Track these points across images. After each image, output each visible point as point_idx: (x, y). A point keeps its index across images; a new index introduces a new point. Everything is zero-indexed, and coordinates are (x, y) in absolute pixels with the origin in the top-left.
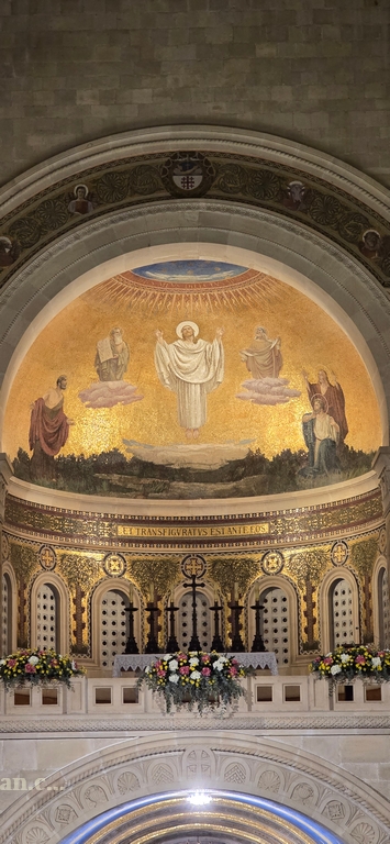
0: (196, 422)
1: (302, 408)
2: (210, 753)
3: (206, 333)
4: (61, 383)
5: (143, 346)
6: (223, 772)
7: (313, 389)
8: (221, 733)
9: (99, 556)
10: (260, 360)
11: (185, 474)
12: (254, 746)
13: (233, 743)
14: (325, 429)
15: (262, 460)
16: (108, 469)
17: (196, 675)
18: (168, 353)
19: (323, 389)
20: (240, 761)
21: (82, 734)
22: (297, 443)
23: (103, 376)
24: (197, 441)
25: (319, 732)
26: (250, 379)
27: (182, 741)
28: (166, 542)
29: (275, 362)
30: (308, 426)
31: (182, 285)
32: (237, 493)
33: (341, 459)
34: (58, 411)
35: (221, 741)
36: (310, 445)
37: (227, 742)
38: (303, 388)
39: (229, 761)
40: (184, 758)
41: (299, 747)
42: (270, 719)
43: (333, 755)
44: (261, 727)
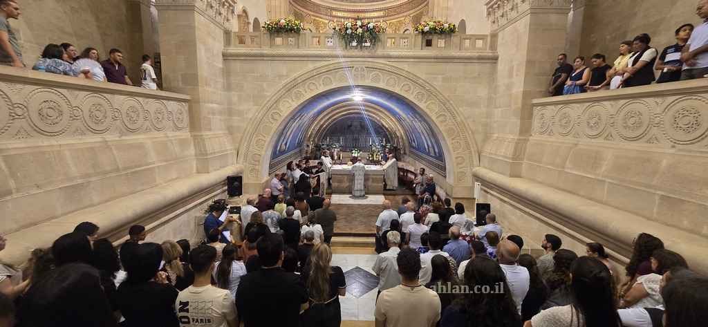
2: (365, 69)
6: (370, 78)
8: (370, 60)
9: (327, 21)
12: (385, 66)
13: (376, 64)
20: (379, 73)
21: (306, 59)
25: (416, 60)
27: (352, 63)
32: (373, 1)
35: (370, 63)
37: (373, 64)
39: (373, 73)
40: (353, 71)
41: (406, 67)
42: (393, 53)
43: (421, 71)
44: (389, 57)
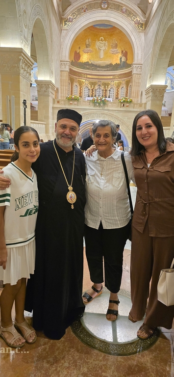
0: (102, 57)
1: (120, 55)
2: (101, 114)
3: (105, 40)
4: (79, 48)
5: (94, 42)
6: (102, 117)
7: (122, 51)
9: (84, 81)
10: (114, 45)
11: (99, 66)
12: (108, 113)
13: (104, 112)
14: (123, 59)
15: (112, 65)
16: (87, 65)
17: (99, 101)
18: (98, 43)
19: (124, 52)
20: (105, 115)
21: (81, 110)
22: (119, 62)
23: (87, 47)
24: (101, 61)
25: (118, 111)
26: (112, 49)
27: (96, 112)
28: (95, 79)
29: (116, 46)
30: (121, 59)
31: (101, 29)
32: (107, 70)
33: (126, 65)
34: (79, 53)
35: (102, 112)
36: (121, 62)
38: (121, 51)
39: (103, 115)
40: (96, 115)
41: (115, 114)
42: (110, 109)
43: (120, 115)
44: (109, 110)
